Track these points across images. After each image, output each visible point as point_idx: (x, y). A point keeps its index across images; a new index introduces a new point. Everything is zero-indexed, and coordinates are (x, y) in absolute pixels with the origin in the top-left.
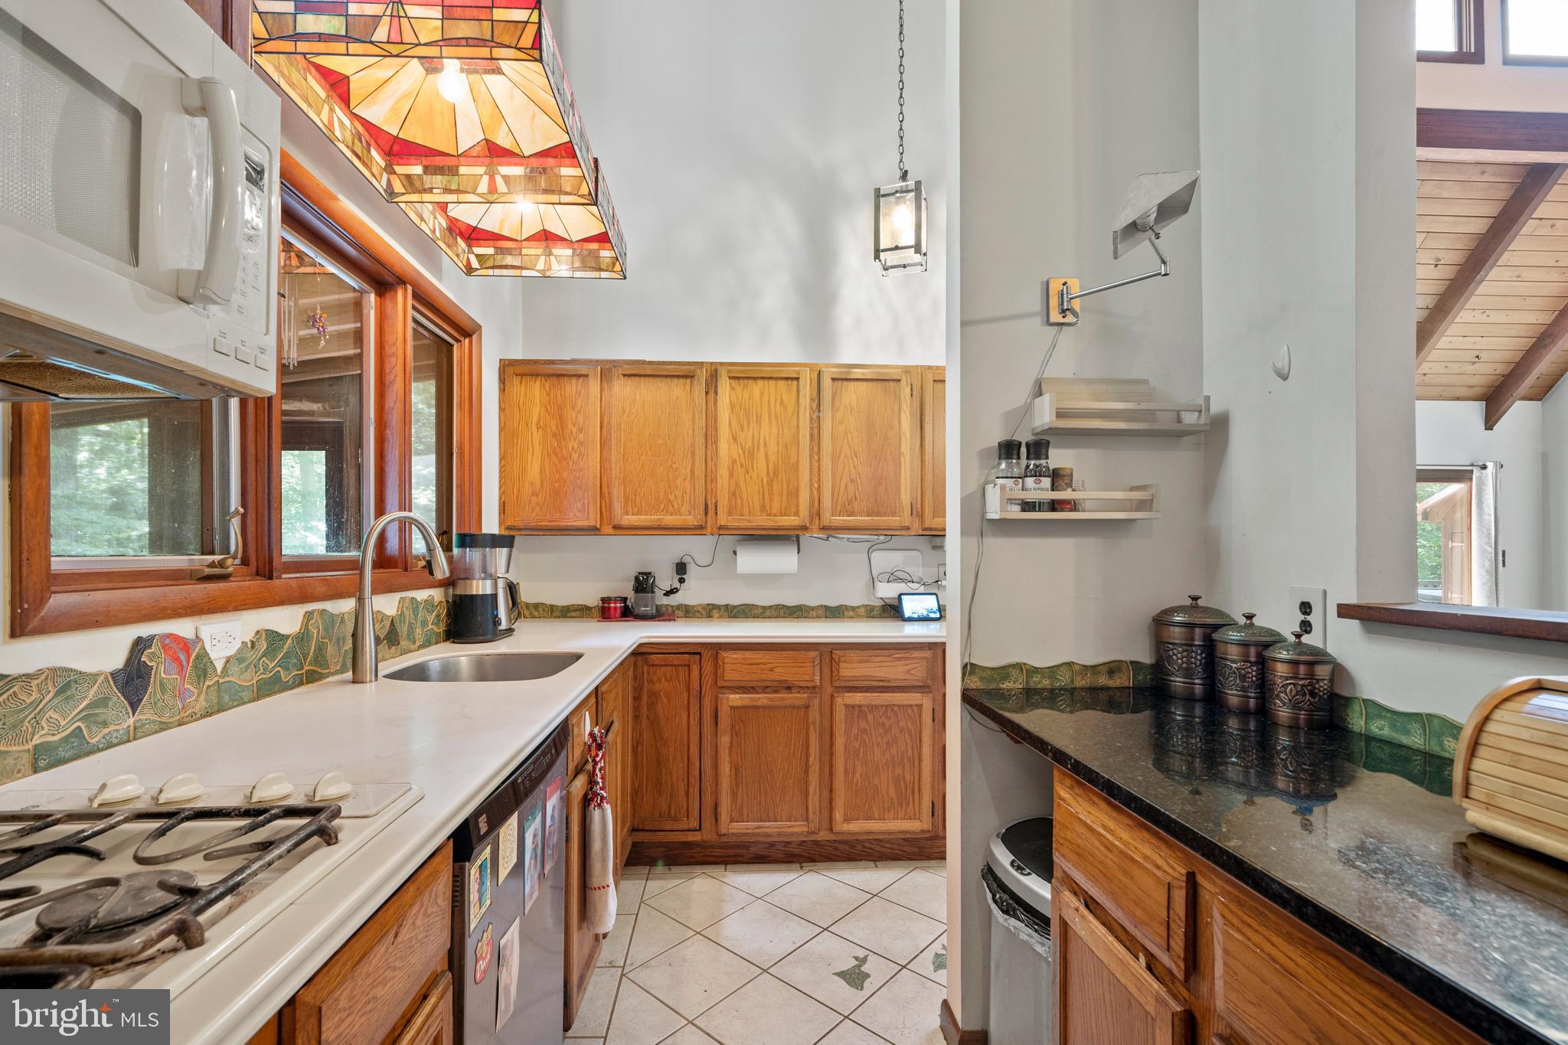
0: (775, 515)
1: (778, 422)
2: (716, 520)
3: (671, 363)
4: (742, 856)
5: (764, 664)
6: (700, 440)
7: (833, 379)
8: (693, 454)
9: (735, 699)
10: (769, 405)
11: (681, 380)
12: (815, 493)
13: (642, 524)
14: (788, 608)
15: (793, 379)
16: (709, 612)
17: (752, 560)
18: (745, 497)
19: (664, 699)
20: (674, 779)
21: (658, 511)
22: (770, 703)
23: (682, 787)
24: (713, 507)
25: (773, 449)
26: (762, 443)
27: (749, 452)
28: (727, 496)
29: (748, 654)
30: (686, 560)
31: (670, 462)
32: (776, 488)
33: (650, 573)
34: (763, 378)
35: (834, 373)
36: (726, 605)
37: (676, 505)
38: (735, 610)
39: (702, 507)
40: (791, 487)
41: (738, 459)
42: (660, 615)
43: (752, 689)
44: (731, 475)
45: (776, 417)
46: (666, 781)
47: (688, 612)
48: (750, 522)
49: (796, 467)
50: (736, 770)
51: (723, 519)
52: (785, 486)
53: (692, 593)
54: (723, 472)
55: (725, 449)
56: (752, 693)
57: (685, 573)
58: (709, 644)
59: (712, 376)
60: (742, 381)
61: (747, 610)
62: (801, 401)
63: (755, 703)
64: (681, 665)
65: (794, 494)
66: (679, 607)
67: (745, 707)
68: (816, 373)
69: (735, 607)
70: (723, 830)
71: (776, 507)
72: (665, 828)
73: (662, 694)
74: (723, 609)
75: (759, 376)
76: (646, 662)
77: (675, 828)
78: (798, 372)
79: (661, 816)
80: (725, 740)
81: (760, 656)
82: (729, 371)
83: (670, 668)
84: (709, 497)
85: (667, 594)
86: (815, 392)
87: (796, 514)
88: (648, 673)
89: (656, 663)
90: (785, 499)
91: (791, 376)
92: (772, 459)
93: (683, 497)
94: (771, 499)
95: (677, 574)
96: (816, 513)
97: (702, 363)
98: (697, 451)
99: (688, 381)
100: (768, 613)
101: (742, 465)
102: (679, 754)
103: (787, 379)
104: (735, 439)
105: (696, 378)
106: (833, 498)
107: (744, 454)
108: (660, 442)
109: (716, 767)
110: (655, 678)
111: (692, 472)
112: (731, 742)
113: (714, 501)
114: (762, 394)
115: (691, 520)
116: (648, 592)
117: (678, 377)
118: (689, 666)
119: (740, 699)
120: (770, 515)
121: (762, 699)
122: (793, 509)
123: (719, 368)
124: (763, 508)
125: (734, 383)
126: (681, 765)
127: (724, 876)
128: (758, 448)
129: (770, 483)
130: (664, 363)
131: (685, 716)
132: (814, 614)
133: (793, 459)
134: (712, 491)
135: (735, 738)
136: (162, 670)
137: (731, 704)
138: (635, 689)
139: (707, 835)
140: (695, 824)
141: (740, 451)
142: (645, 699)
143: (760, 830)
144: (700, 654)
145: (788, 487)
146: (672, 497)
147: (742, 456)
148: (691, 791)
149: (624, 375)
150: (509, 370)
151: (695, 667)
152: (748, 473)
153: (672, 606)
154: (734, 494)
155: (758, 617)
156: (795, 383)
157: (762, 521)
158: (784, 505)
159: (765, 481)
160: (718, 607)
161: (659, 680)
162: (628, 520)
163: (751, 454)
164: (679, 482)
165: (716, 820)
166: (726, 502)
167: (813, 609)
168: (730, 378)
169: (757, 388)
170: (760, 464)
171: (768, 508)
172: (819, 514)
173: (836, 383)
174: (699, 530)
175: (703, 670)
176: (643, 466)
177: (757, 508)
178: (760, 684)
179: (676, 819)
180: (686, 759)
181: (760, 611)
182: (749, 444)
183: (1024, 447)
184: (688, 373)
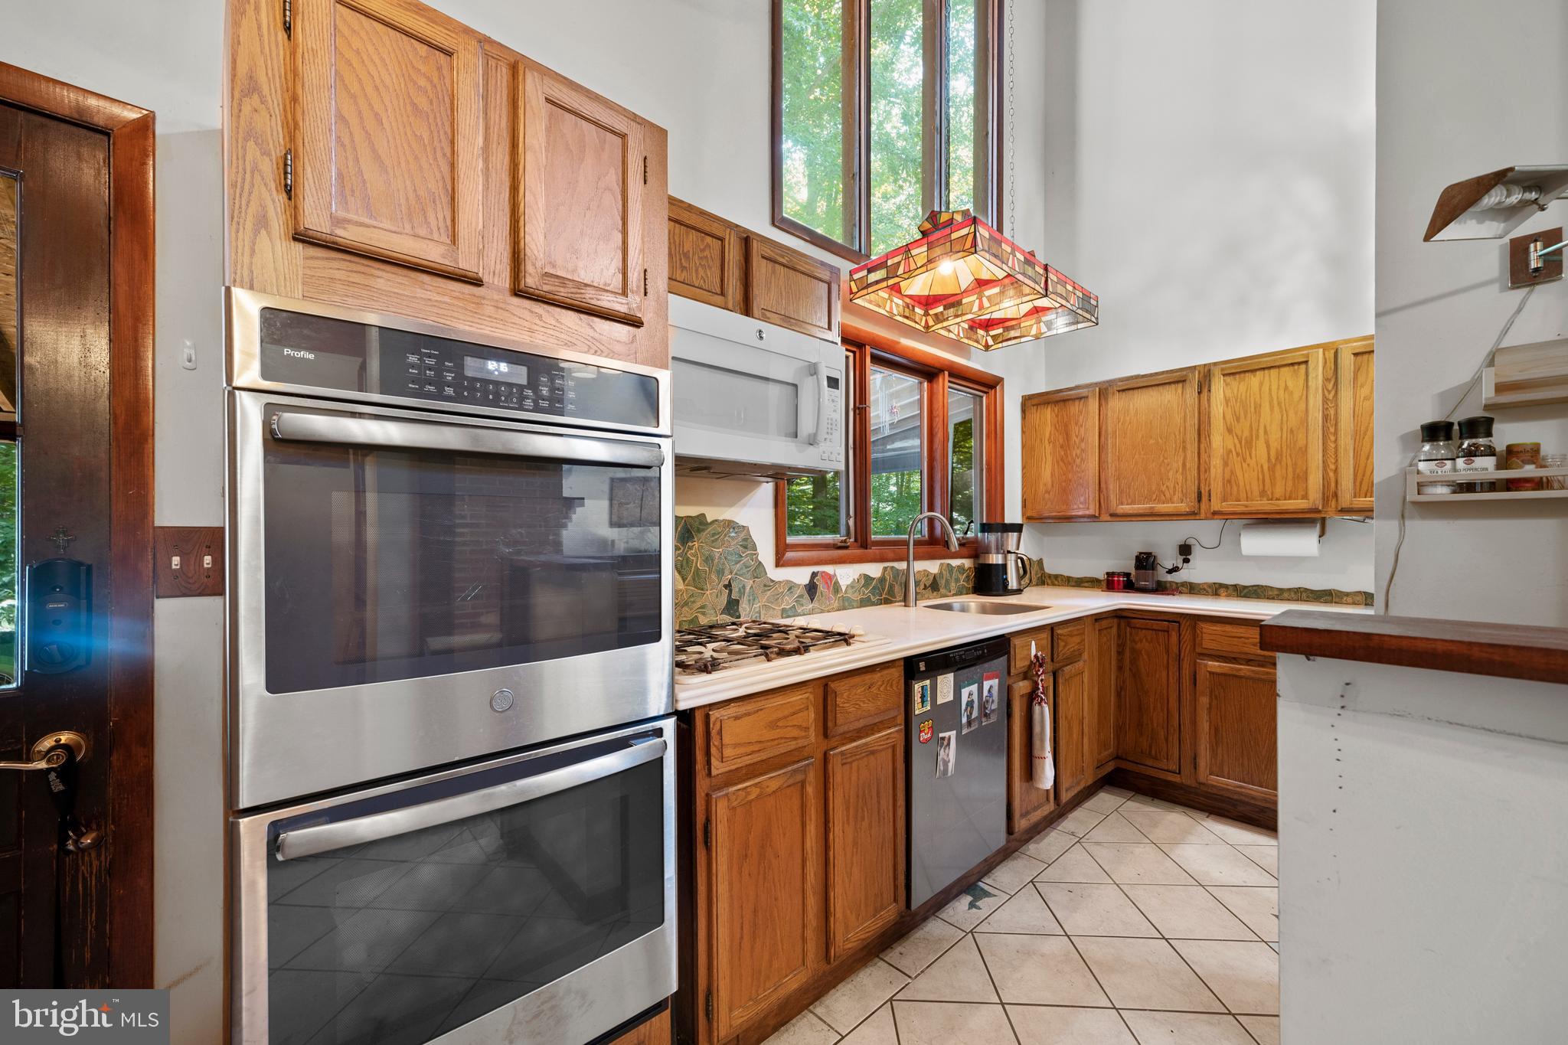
0: (1277, 499)
1: (1281, 407)
2: (1210, 506)
3: (1163, 373)
4: (1228, 811)
5: (1248, 638)
6: (1192, 435)
7: (1354, 354)
8: (1184, 448)
9: (1214, 665)
10: (1270, 394)
11: (1173, 386)
12: (1331, 474)
13: (1135, 512)
14: (1312, 591)
15: (1299, 363)
16: (1216, 590)
17: (1257, 543)
18: (1241, 484)
19: (1145, 657)
20: (1155, 725)
21: (1151, 500)
22: (1253, 675)
23: (1162, 734)
24: (1207, 494)
25: (1275, 436)
26: (1261, 431)
27: (1247, 442)
28: (1220, 484)
29: (1228, 628)
30: (1191, 542)
31: (1162, 459)
32: (1278, 474)
33: (1151, 553)
34: (1264, 369)
35: (1355, 348)
36: (1235, 586)
37: (1168, 495)
38: (1245, 591)
39: (1194, 496)
40: (1298, 471)
41: (1233, 450)
42: (1161, 589)
43: (1234, 660)
44: (1226, 464)
45: (1279, 404)
46: (1147, 724)
47: (1192, 589)
48: (1246, 507)
49: (1304, 451)
50: (1216, 731)
51: (1216, 505)
52: (1290, 469)
53: (1198, 571)
54: (1216, 463)
55: (1218, 440)
56: (1233, 663)
57: (1190, 554)
58: (1187, 614)
59: (1205, 376)
60: (1237, 376)
61: (1259, 591)
62: (1310, 383)
63: (1235, 673)
64: (1162, 631)
65: (1302, 477)
66: (1184, 584)
67: (1224, 675)
68: (1333, 352)
69: (1245, 587)
70: (1202, 779)
71: (1279, 490)
72: (1147, 763)
73: (1143, 652)
74: (1231, 588)
75: (1256, 367)
76: (1129, 624)
77: (1155, 765)
78: (1307, 355)
79: (1142, 752)
80: (1204, 700)
81: (1241, 630)
82: (1222, 370)
83: (1151, 632)
84: (1202, 485)
85: (1170, 572)
86: (1330, 373)
87: (1305, 497)
88: (1131, 634)
89: (1137, 626)
90: (1290, 483)
91: (1296, 361)
92: (1275, 445)
93: (1175, 487)
94: (1273, 484)
95: (1181, 554)
96: (1330, 493)
97: (1195, 366)
98: (1188, 446)
99: (1180, 385)
100: (1286, 595)
101: (1238, 455)
102: (1159, 705)
103: (1292, 364)
104: (1230, 431)
105: (1188, 382)
106: (1355, 482)
107: (1240, 443)
108: (1152, 441)
109: (1194, 722)
110: (1137, 639)
111: (1184, 465)
112: (1210, 704)
113: (1207, 489)
114: (1261, 384)
115: (1183, 507)
116: (1149, 569)
117: (1170, 383)
118: (1168, 632)
119: (1219, 666)
120: (1272, 500)
121: (1244, 669)
122: (1301, 493)
123: (1212, 368)
124: (1263, 493)
125: (1228, 379)
126: (1161, 714)
127: (1203, 820)
128: (1257, 437)
129: (1272, 469)
130: (1157, 374)
131: (1164, 674)
132: (1349, 600)
133: (1301, 443)
134: (1206, 480)
135: (1214, 702)
136: (821, 587)
137: (1209, 670)
138: (1118, 645)
139: (1184, 779)
140: (1175, 767)
141: (1236, 441)
142: (1127, 654)
143: (1243, 790)
144: (1178, 622)
145: (1294, 472)
146: (1164, 488)
147: (1238, 445)
148: (1170, 738)
149: (1119, 391)
150: (1030, 403)
151: (1174, 633)
152: (1245, 461)
153: (1177, 583)
154: (1229, 481)
155: (1273, 599)
156: (1303, 367)
157: (1263, 505)
158: (1289, 489)
159: (1266, 467)
160: (1226, 587)
161: (1141, 641)
162: (1122, 509)
163: (1249, 444)
164: (1171, 474)
165: (1195, 768)
166: (1220, 489)
167: (1347, 594)
168: (1224, 375)
169: (1254, 380)
170: (1260, 452)
171: (1269, 493)
172: (1336, 495)
173: (1360, 358)
174: (1192, 515)
175: (1181, 637)
176: (1136, 463)
177: (1256, 493)
178: (1243, 656)
179: (1156, 758)
180: (1165, 710)
181: (1276, 593)
182: (1246, 433)
183: (1456, 427)
184: (1176, 379)
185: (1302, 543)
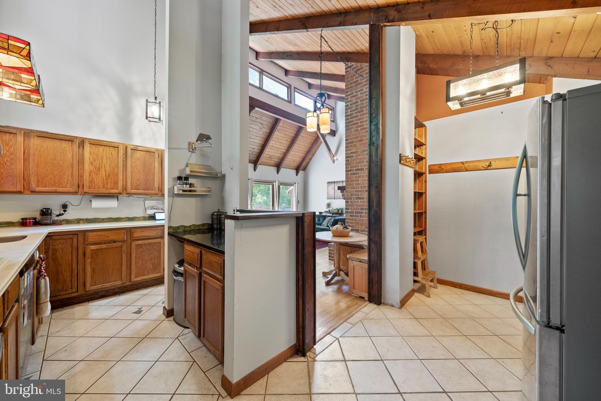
0: (108, 189)
1: (110, 160)
2: (83, 190)
3: (62, 135)
4: (95, 297)
5: (105, 235)
6: (75, 163)
7: (131, 149)
8: (72, 167)
9: (93, 247)
10: (106, 154)
11: (67, 142)
12: (125, 183)
13: (47, 191)
14: (113, 218)
15: (116, 147)
16: (78, 221)
17: (97, 203)
18: (96, 183)
19: (60, 251)
20: (65, 277)
21: (55, 186)
22: (107, 247)
23: (69, 279)
24: (82, 186)
25: (108, 169)
26: (103, 166)
27: (98, 169)
28: (88, 182)
29: (98, 233)
30: (67, 203)
31: (61, 169)
32: (109, 181)
33: (49, 208)
34: (104, 146)
35: (132, 147)
36: (86, 219)
37: (64, 184)
38: (90, 220)
39: (77, 186)
40: (115, 181)
41: (93, 171)
42: (54, 223)
43: (100, 244)
44: (90, 175)
45: (109, 158)
46: (61, 278)
47: (68, 222)
48: (98, 191)
49: (117, 175)
50: (93, 270)
51: (86, 189)
52: (113, 180)
53: (70, 215)
54: (86, 175)
55: (87, 166)
56: (100, 245)
57: (67, 208)
58: (81, 231)
59: (81, 142)
60: (95, 145)
61: (96, 220)
62: (119, 154)
63: (101, 248)
64: (69, 239)
65: (116, 183)
66: (63, 220)
67: (97, 249)
68: (125, 147)
70: (88, 289)
71: (109, 186)
72: (62, 294)
73: (59, 249)
75: (102, 144)
76: (52, 239)
77: (66, 293)
78: (118, 145)
79: (58, 291)
80: (89, 261)
81: (103, 233)
82: (89, 141)
83: (63, 240)
84: (80, 182)
85: (58, 216)
86: (125, 153)
87: (117, 189)
88: (52, 243)
89: (56, 239)
90: (113, 184)
91: (115, 146)
92: (108, 172)
93: (67, 182)
94: (107, 184)
95: (63, 208)
96: (125, 189)
97: (77, 137)
98: (74, 166)
99: (70, 142)
100: (105, 220)
101: (95, 173)
102: (67, 269)
103: (114, 147)
104: (92, 164)
105: (74, 142)
106: (131, 185)
107: (96, 169)
108: (56, 162)
109: (84, 270)
110: (56, 244)
111: (72, 174)
112: (91, 261)
113: (82, 184)
114: (103, 150)
115: (71, 190)
116: (48, 215)
117: (65, 140)
118: (72, 239)
119: (95, 247)
120: (107, 189)
121: (104, 246)
122: (116, 188)
123: (84, 139)
124: (104, 187)
125: (91, 145)
126: (69, 272)
127: (88, 304)
128: (102, 168)
129: (107, 179)
130: (58, 134)
131: (70, 256)
132: (124, 220)
133: (116, 172)
134: (81, 180)
135: (93, 260)
137: (91, 249)
138: (45, 249)
139: (81, 292)
140: (75, 290)
141: (94, 168)
142: (50, 252)
143: (104, 287)
144: (77, 234)
145: (114, 181)
146: (62, 182)
147: (95, 169)
148: (73, 280)
149: (37, 136)
151: (75, 239)
152: (97, 175)
153: (60, 220)
154: (91, 182)
155: (101, 222)
156: (117, 148)
157: (104, 191)
158: (112, 186)
159: (105, 178)
160: (83, 220)
161: (58, 245)
162: (39, 189)
163: (99, 169)
164: (65, 176)
165: (85, 287)
166: (88, 184)
167: (123, 218)
168: (89, 144)
169: (101, 148)
170: (103, 173)
171: (106, 187)
172: (126, 189)
174: (76, 193)
175: (78, 240)
176: (47, 170)
177: (101, 186)
178: (104, 242)
179: (66, 290)
180: (71, 270)
181: (102, 220)
182: (98, 166)
183: (183, 178)
184: (70, 140)
185: (112, 203)
